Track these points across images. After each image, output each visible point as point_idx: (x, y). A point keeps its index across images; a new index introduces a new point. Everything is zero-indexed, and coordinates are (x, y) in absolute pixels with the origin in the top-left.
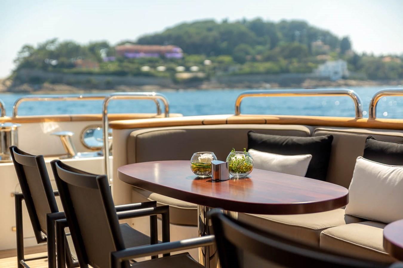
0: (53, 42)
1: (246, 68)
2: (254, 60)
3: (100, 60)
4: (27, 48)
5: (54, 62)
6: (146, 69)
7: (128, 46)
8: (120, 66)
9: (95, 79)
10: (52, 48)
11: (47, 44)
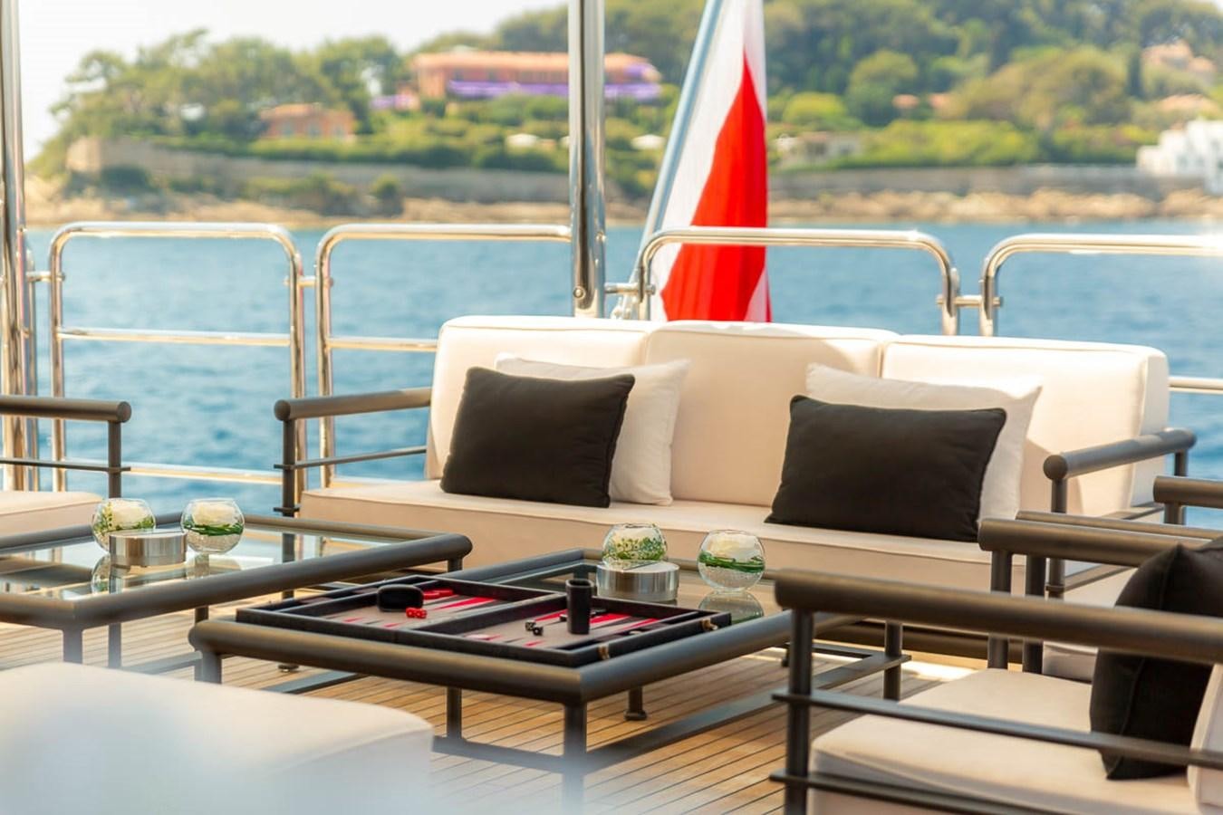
0: (191, 39)
3: (360, 110)
4: (104, 61)
5: (193, 112)
6: (521, 141)
7: (464, 57)
8: (431, 130)
9: (339, 179)
10: (189, 60)
11: (171, 45)
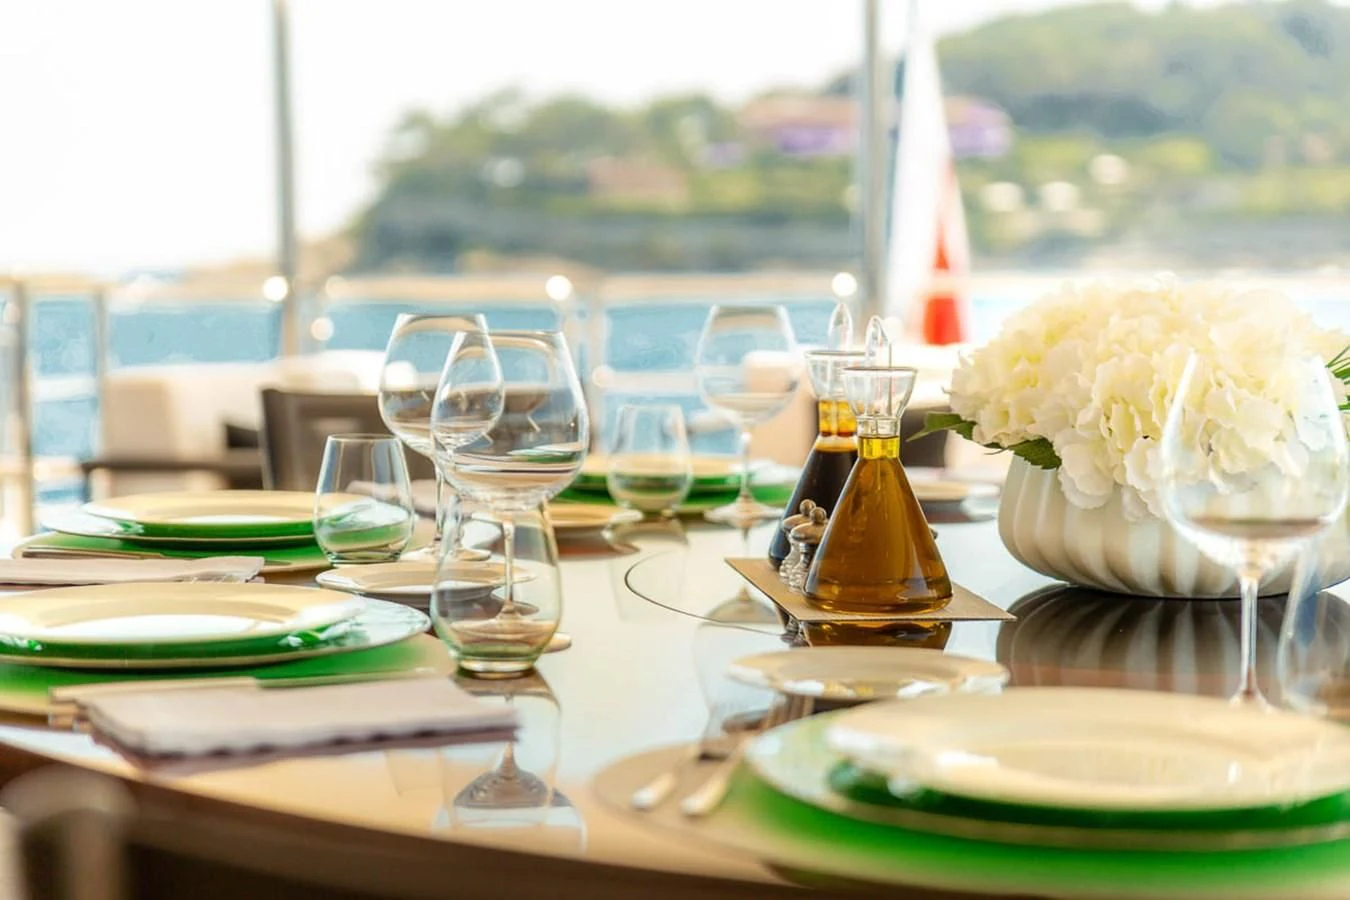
1: (1267, 190)
2: (1298, 160)
3: (681, 162)
8: (762, 183)
10: (508, 119)
